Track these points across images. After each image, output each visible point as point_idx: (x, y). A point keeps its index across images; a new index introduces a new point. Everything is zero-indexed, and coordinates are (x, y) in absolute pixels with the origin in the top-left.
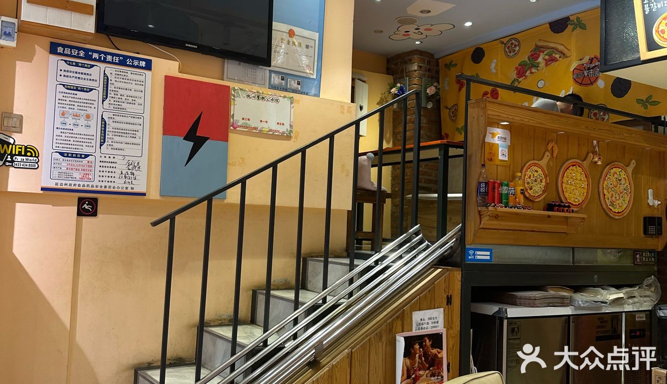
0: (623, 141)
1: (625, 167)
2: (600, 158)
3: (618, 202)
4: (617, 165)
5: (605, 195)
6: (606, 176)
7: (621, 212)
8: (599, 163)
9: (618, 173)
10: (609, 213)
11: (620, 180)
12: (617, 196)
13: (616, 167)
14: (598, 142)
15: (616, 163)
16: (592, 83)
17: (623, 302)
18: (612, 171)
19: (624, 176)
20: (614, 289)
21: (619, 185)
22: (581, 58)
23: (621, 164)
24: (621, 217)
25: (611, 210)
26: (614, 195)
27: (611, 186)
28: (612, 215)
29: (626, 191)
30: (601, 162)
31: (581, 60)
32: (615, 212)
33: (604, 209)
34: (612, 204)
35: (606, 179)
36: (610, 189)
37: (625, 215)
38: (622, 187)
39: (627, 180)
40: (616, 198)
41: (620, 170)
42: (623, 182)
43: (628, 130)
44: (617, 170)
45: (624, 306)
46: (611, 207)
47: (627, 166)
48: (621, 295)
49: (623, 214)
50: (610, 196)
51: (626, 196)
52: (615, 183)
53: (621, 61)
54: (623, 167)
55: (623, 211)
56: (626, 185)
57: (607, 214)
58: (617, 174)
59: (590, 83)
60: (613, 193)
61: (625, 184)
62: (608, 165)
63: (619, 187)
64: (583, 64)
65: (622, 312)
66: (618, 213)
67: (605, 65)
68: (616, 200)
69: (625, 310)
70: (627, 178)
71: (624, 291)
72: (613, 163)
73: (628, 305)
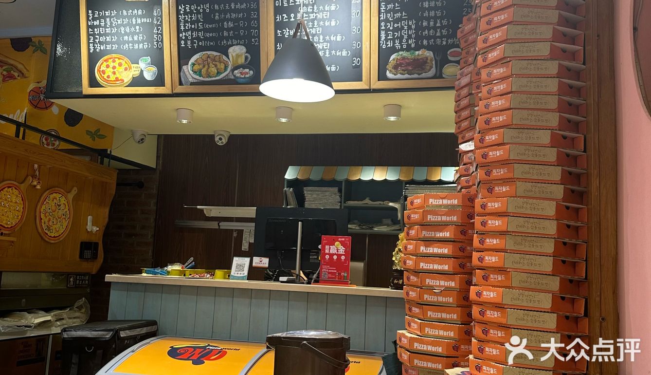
0: (64, 167)
1: (66, 193)
2: (39, 182)
3: (55, 226)
4: (58, 190)
5: (41, 219)
6: (45, 200)
7: (57, 237)
8: (38, 187)
9: (58, 199)
10: (44, 237)
11: (59, 206)
12: (55, 221)
13: (56, 193)
14: (39, 167)
15: (56, 189)
16: (47, 108)
17: (50, 325)
18: (52, 196)
19: (64, 202)
20: (43, 312)
21: (57, 210)
22: (39, 81)
23: (62, 190)
24: (56, 241)
25: (47, 234)
26: (52, 219)
27: (49, 211)
28: (47, 240)
29: (64, 217)
30: (40, 187)
31: (38, 83)
32: (51, 236)
33: (39, 233)
34: (49, 228)
35: (45, 203)
36: (47, 214)
37: (61, 239)
38: (61, 212)
39: (67, 206)
40: (53, 222)
41: (61, 195)
42: (62, 207)
43: (71, 158)
44: (58, 196)
45: (52, 328)
46: (46, 231)
47: (69, 192)
48: (49, 318)
49: (60, 238)
50: (46, 220)
51: (64, 221)
52: (54, 208)
53: (66, 91)
54: (64, 194)
55: (60, 235)
56: (65, 211)
57: (42, 238)
58: (56, 199)
59: (45, 107)
60: (51, 217)
61: (65, 209)
62: (48, 190)
63: (58, 212)
64: (40, 88)
65: (49, 335)
66: (54, 237)
67: (50, 92)
68: (54, 225)
69: (52, 333)
70: (67, 204)
71: (52, 314)
72: (53, 189)
73: (56, 327)
